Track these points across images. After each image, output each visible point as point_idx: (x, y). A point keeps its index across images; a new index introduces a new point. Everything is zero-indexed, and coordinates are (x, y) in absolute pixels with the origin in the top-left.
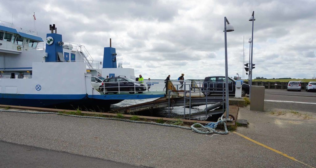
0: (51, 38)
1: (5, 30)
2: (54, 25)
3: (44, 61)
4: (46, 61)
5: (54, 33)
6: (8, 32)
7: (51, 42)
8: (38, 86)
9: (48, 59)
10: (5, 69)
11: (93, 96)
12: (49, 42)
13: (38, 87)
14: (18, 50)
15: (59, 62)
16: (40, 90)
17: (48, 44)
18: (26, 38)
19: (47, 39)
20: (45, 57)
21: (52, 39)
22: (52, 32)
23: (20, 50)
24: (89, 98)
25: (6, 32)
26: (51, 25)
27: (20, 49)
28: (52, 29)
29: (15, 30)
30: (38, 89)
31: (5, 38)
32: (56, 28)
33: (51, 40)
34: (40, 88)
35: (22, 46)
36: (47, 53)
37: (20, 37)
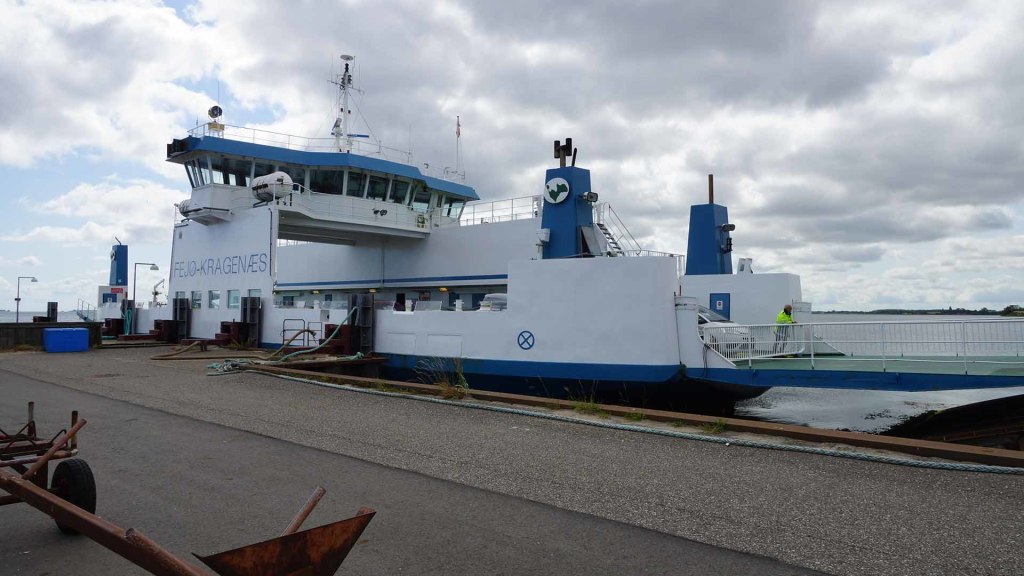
0: (561, 181)
1: (393, 172)
2: (569, 141)
3: (539, 255)
4: (545, 256)
5: (567, 165)
6: (399, 178)
7: (563, 196)
8: (526, 335)
9: (549, 250)
10: (384, 281)
11: (707, 371)
12: (554, 195)
13: (526, 340)
14: (418, 226)
15: (585, 256)
16: (531, 346)
17: (552, 201)
18: (437, 190)
19: (548, 187)
20: (542, 242)
21: (564, 186)
22: (563, 163)
23: (423, 227)
24: (692, 380)
25: (396, 176)
26: (557, 143)
27: (423, 222)
28: (562, 152)
29: (416, 170)
30: (526, 345)
31: (390, 198)
32: (576, 150)
33: (561, 188)
34: (530, 341)
35: (426, 216)
36: (546, 231)
37: (425, 188)
